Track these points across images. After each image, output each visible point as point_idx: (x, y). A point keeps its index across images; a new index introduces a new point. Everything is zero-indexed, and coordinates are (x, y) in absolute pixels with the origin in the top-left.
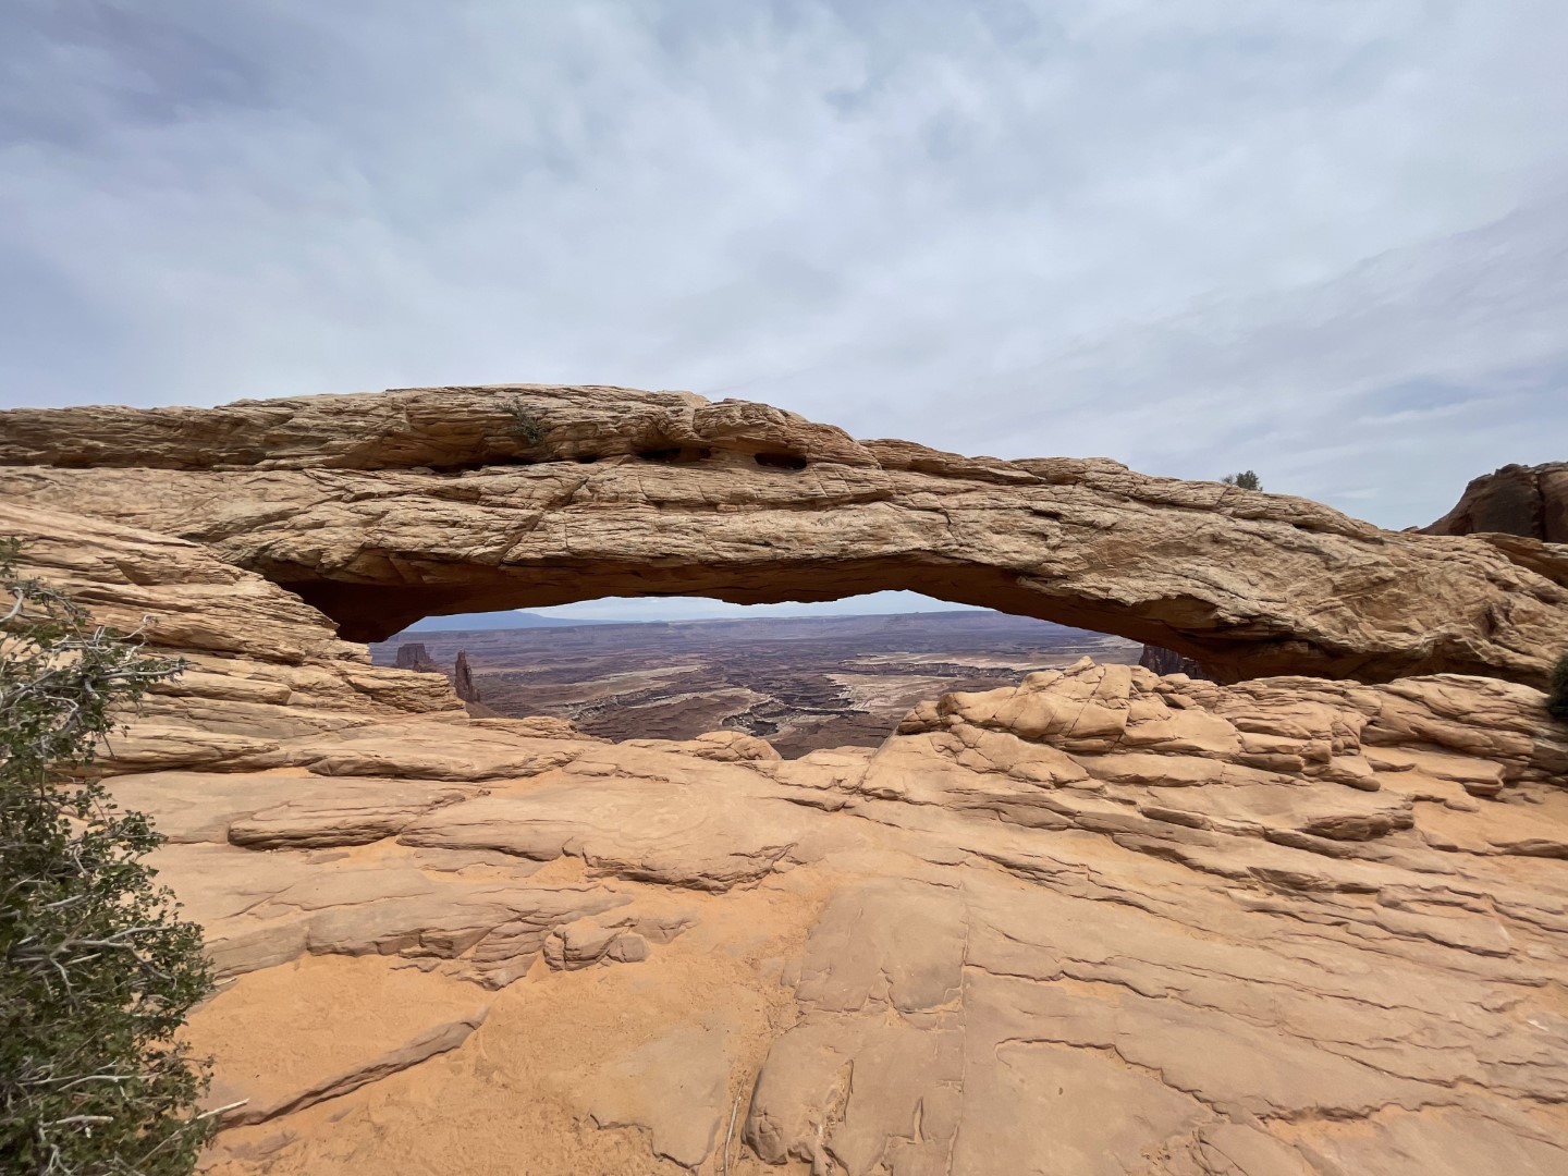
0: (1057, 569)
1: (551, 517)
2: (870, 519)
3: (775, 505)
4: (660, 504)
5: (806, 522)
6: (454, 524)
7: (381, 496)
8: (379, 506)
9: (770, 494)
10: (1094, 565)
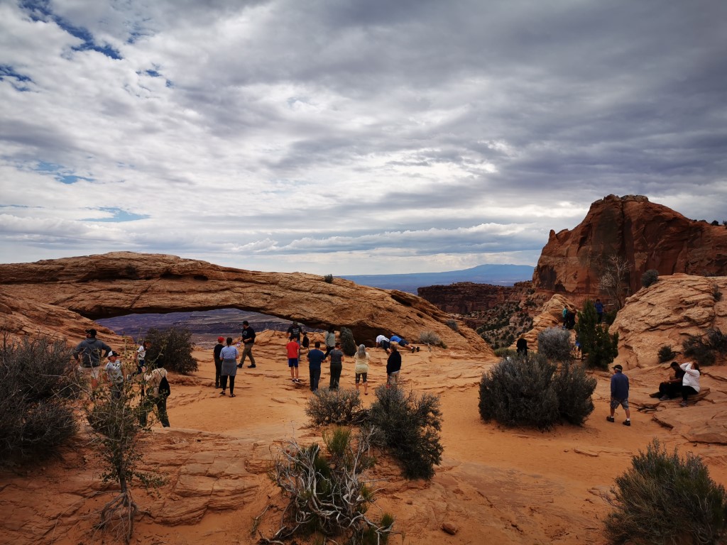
0: (269, 308)
1: (143, 296)
2: (224, 296)
3: (200, 292)
4: (170, 292)
5: (209, 296)
6: (118, 299)
7: (96, 291)
8: (97, 294)
9: (199, 289)
10: (277, 306)
